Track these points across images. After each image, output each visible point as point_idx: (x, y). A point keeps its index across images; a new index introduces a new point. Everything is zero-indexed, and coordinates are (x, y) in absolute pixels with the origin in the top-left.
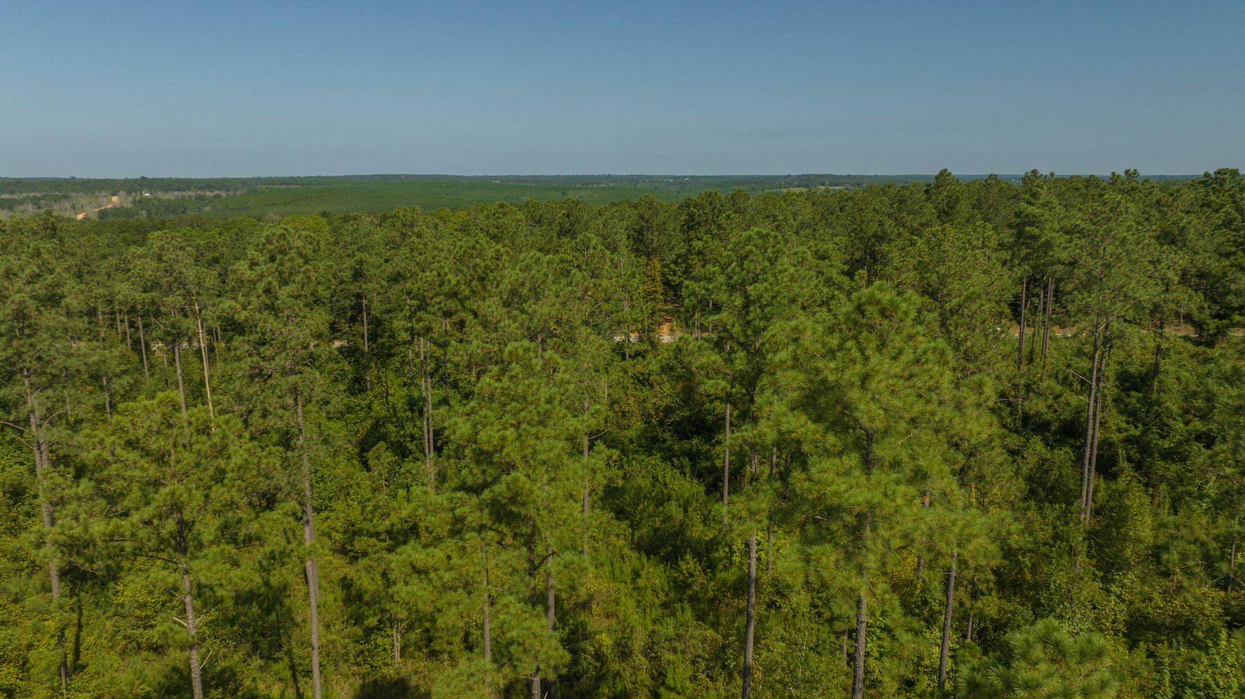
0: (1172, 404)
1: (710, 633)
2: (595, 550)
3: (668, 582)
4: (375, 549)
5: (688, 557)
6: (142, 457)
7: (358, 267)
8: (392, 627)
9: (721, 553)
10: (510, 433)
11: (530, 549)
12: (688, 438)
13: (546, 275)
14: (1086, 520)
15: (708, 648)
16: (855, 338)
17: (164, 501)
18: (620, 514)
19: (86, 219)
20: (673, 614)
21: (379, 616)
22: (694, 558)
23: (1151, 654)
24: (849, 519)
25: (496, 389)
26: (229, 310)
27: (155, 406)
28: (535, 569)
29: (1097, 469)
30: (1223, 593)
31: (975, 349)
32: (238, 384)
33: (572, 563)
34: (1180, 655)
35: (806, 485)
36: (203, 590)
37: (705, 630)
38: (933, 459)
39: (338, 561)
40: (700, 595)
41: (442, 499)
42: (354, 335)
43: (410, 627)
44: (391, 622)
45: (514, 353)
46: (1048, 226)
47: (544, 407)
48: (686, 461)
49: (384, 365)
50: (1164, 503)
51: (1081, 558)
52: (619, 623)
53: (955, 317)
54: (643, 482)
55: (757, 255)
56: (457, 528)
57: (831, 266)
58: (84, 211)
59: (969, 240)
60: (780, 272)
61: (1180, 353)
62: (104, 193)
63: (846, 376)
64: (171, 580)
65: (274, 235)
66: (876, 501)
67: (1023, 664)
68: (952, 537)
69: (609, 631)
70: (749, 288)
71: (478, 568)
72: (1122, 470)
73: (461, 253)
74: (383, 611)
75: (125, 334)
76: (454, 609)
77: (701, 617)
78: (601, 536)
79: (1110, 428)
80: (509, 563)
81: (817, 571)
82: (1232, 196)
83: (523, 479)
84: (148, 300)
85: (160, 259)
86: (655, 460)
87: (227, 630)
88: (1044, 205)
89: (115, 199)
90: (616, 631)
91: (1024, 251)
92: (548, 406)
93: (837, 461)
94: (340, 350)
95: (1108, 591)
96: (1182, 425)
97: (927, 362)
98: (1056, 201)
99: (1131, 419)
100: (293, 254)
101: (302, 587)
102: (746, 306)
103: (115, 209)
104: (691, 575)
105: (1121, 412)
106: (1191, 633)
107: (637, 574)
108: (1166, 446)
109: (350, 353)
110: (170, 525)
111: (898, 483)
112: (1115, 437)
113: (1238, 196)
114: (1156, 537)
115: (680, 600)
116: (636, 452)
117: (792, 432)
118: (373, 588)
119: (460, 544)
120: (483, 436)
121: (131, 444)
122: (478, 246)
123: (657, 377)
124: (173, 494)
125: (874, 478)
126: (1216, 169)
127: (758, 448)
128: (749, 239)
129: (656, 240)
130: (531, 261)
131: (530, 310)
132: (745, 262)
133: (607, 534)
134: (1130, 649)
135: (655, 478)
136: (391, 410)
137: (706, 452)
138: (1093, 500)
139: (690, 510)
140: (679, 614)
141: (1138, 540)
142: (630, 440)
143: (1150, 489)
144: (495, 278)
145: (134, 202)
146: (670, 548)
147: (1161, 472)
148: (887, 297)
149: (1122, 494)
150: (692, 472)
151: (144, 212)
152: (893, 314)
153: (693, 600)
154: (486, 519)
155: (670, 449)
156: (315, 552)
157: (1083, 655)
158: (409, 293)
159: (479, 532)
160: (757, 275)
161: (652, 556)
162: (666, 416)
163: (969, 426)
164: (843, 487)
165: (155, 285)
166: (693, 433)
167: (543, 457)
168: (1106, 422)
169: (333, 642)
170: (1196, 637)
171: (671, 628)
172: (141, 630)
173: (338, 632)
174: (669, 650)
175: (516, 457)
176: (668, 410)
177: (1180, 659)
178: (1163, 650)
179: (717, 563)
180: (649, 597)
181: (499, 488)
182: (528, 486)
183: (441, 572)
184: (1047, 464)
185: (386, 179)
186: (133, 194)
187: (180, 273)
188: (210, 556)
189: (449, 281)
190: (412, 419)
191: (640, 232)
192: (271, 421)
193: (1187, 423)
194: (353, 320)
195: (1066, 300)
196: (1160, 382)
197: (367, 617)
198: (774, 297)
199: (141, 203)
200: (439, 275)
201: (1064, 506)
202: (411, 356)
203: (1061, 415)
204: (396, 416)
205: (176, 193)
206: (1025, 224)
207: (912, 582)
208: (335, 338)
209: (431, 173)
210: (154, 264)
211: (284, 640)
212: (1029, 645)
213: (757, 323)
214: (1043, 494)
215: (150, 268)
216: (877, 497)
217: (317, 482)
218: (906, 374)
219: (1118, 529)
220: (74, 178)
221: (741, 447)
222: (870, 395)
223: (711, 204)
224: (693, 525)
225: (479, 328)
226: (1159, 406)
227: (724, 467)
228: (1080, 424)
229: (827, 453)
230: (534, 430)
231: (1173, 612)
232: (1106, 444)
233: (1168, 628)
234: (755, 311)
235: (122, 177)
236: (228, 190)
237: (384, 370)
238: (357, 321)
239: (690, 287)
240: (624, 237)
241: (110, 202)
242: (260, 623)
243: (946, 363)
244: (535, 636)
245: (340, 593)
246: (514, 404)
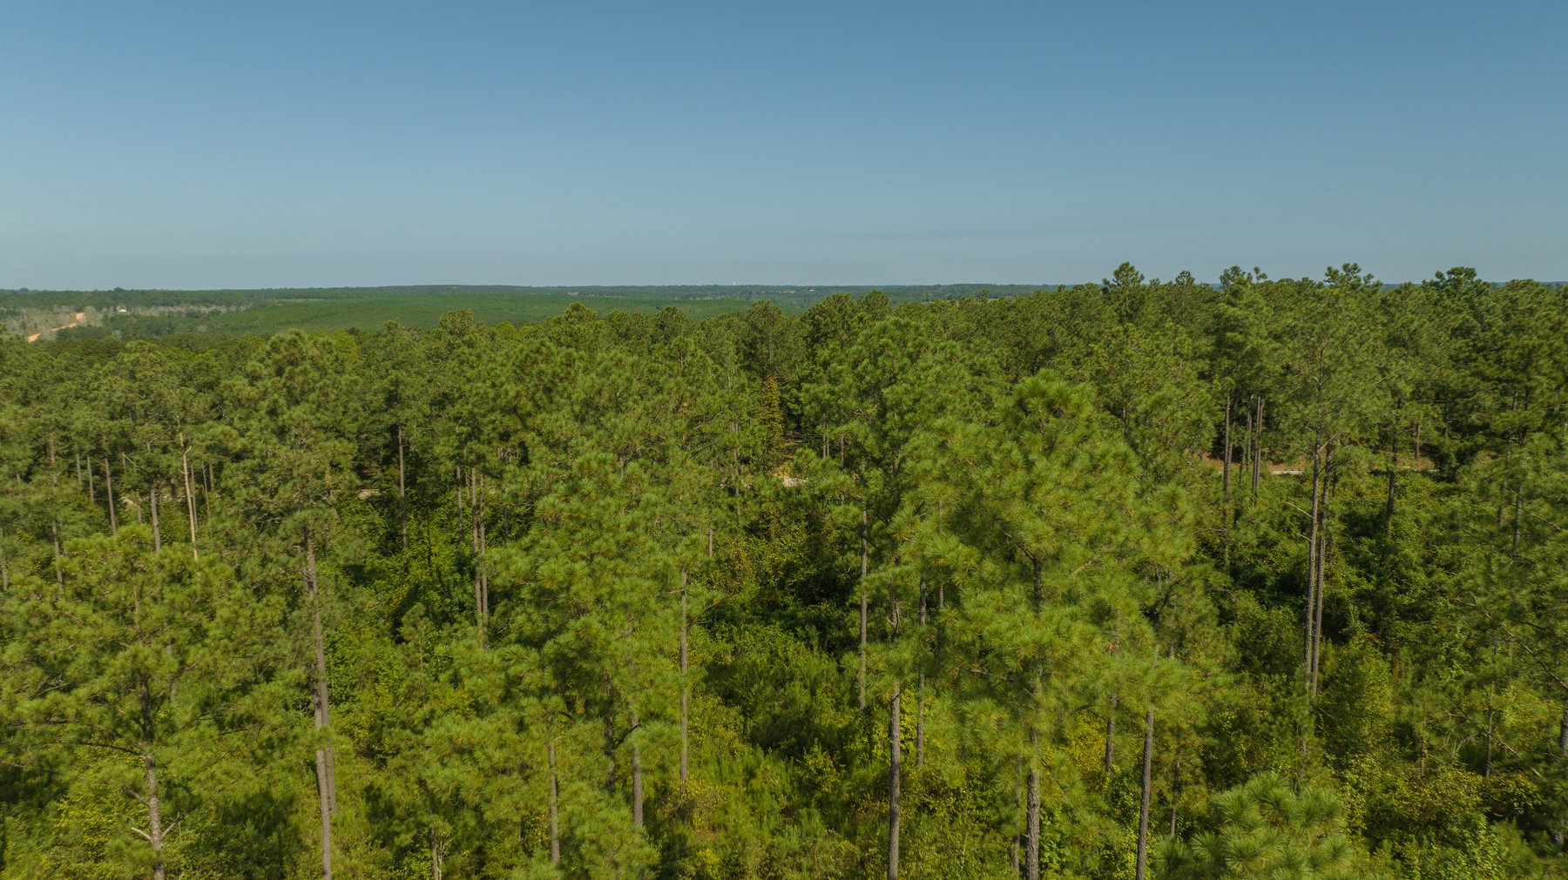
0: (1411, 551)
1: (845, 845)
2: (698, 744)
3: (791, 783)
4: (409, 743)
5: (816, 749)
6: (94, 611)
7: (392, 388)
8: (431, 848)
9: (858, 744)
10: (580, 567)
11: (607, 721)
12: (815, 602)
13: (629, 380)
14: (1313, 693)
15: (842, 863)
16: (1016, 439)
17: (123, 667)
18: (729, 698)
19: (40, 341)
20: (797, 822)
21: (415, 832)
22: (823, 751)
23: (1397, 856)
24: (1012, 664)
25: (561, 510)
26: (221, 437)
27: (115, 543)
28: (614, 748)
29: (1324, 633)
30: (1480, 778)
31: (1168, 465)
32: (228, 524)
33: (661, 735)
34: (1432, 855)
35: (958, 624)
36: (175, 790)
37: (839, 840)
38: (1119, 592)
39: (363, 766)
40: (832, 798)
41: (493, 656)
42: (388, 481)
43: (456, 848)
44: (430, 841)
45: (586, 465)
46: (1253, 330)
47: (624, 535)
48: (813, 631)
49: (426, 516)
50: (1406, 671)
51: (1308, 737)
52: (727, 837)
53: (1141, 427)
54: (758, 658)
55: (894, 350)
56: (510, 691)
57: (990, 383)
58: (39, 331)
59: (1158, 347)
60: (923, 370)
61: (1418, 491)
62: (65, 309)
63: (1006, 486)
64: (130, 776)
65: (282, 341)
66: (1046, 639)
67: (1236, 828)
68: (1143, 690)
69: (716, 848)
70: (885, 391)
71: (538, 744)
72: (1354, 632)
73: (521, 357)
74: (420, 825)
75: (86, 483)
76: (507, 799)
77: (833, 824)
78: (705, 726)
79: (1337, 581)
80: (580, 738)
81: (974, 733)
82: (1468, 300)
83: (596, 625)
84: (116, 430)
85: (132, 376)
86: (774, 630)
87: (211, 857)
88: (1248, 306)
89: (79, 316)
90: (724, 846)
91: (1226, 363)
92: (630, 534)
93: (997, 594)
94: (368, 500)
95: (1343, 780)
96: (1423, 577)
97: (1106, 467)
98: (1262, 302)
99: (1363, 571)
100: (307, 364)
101: (313, 800)
102: (882, 415)
103: (79, 328)
104: (820, 772)
105: (1351, 563)
106: (1445, 829)
107: (751, 774)
108: (1406, 602)
109: (384, 503)
110: (131, 704)
111: (1074, 617)
112: (1345, 593)
113: (1476, 300)
114: (1399, 712)
115: (807, 805)
116: (750, 621)
117: (940, 557)
118: (407, 799)
119: (516, 714)
120: (544, 570)
121: (82, 595)
122: (544, 349)
123: (772, 505)
124: (135, 656)
125: (1044, 615)
126: (1450, 269)
127: (899, 591)
128: (884, 330)
129: (772, 355)
130: (610, 364)
131: (609, 425)
132: (880, 359)
133: (713, 724)
134: (1372, 851)
135: (774, 653)
136: (435, 574)
137: (839, 619)
138: (1321, 670)
139: (819, 691)
140: (804, 821)
141: (1376, 716)
142: (742, 605)
143: (1389, 655)
144: (565, 389)
145: (105, 320)
146: (793, 740)
147: (1400, 635)
148: (1054, 387)
149: (1354, 661)
150: (821, 644)
151: (118, 332)
152: (1062, 408)
153: (821, 804)
154: (548, 678)
155: (793, 616)
156: (328, 739)
157: (1310, 815)
158: (456, 419)
159: (540, 697)
160: (895, 376)
161: (770, 750)
162: (787, 575)
163: (1161, 548)
164: (1004, 625)
165: (127, 410)
166: (822, 595)
167: (621, 598)
168: (1333, 575)
169: (353, 869)
170: (1451, 834)
171: (794, 839)
172: (91, 863)
173: (361, 857)
174: (792, 868)
175: (588, 597)
176: (790, 568)
177: (1433, 860)
178: (1412, 850)
179: (853, 757)
180: (767, 802)
181: (566, 638)
182: (603, 635)
183: (490, 750)
184: (1262, 626)
185: (431, 290)
186: (105, 309)
187: (160, 395)
188: (185, 741)
189: (507, 393)
190: (462, 583)
191: (752, 345)
192: (273, 569)
193: (1429, 575)
194: (387, 461)
195: (1278, 414)
196: (1395, 525)
197: (398, 834)
198: (916, 401)
199: (115, 321)
200: (494, 385)
201: (1285, 676)
202: (461, 504)
203: (1277, 567)
204: (441, 582)
205: (162, 309)
206: (1226, 329)
207: (1099, 775)
208: (364, 487)
209: (490, 284)
210: (125, 383)
211: (288, 868)
212: (1242, 805)
213: (895, 433)
214: (1258, 663)
215: (119, 388)
216: (1047, 635)
217: (336, 665)
218: (1081, 484)
219: (1352, 703)
220: (25, 290)
221: (878, 590)
222: (1035, 506)
223: (840, 310)
224: (822, 711)
225: (544, 449)
226: (1396, 554)
227: (860, 636)
228: (1302, 577)
229: (986, 584)
230: (611, 565)
231: (1422, 803)
232: (1334, 602)
233: (1416, 824)
234: (893, 417)
235: (91, 289)
236: (229, 304)
237: (426, 522)
238: (393, 463)
239: (812, 392)
240: (732, 349)
241: (73, 319)
242: (255, 846)
243: (1130, 471)
244: (612, 829)
245: (363, 806)
246: (585, 531)
